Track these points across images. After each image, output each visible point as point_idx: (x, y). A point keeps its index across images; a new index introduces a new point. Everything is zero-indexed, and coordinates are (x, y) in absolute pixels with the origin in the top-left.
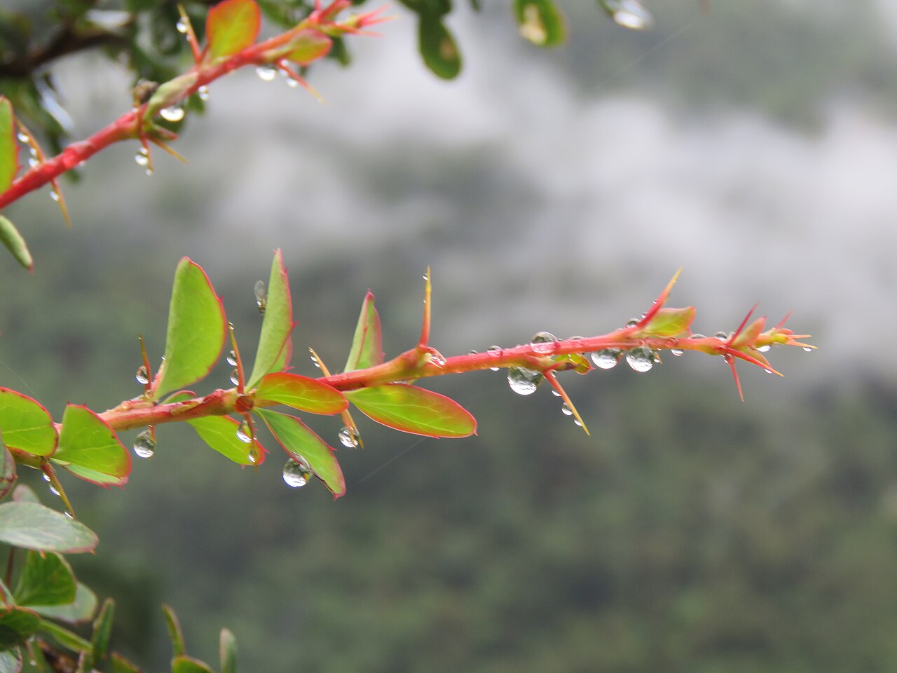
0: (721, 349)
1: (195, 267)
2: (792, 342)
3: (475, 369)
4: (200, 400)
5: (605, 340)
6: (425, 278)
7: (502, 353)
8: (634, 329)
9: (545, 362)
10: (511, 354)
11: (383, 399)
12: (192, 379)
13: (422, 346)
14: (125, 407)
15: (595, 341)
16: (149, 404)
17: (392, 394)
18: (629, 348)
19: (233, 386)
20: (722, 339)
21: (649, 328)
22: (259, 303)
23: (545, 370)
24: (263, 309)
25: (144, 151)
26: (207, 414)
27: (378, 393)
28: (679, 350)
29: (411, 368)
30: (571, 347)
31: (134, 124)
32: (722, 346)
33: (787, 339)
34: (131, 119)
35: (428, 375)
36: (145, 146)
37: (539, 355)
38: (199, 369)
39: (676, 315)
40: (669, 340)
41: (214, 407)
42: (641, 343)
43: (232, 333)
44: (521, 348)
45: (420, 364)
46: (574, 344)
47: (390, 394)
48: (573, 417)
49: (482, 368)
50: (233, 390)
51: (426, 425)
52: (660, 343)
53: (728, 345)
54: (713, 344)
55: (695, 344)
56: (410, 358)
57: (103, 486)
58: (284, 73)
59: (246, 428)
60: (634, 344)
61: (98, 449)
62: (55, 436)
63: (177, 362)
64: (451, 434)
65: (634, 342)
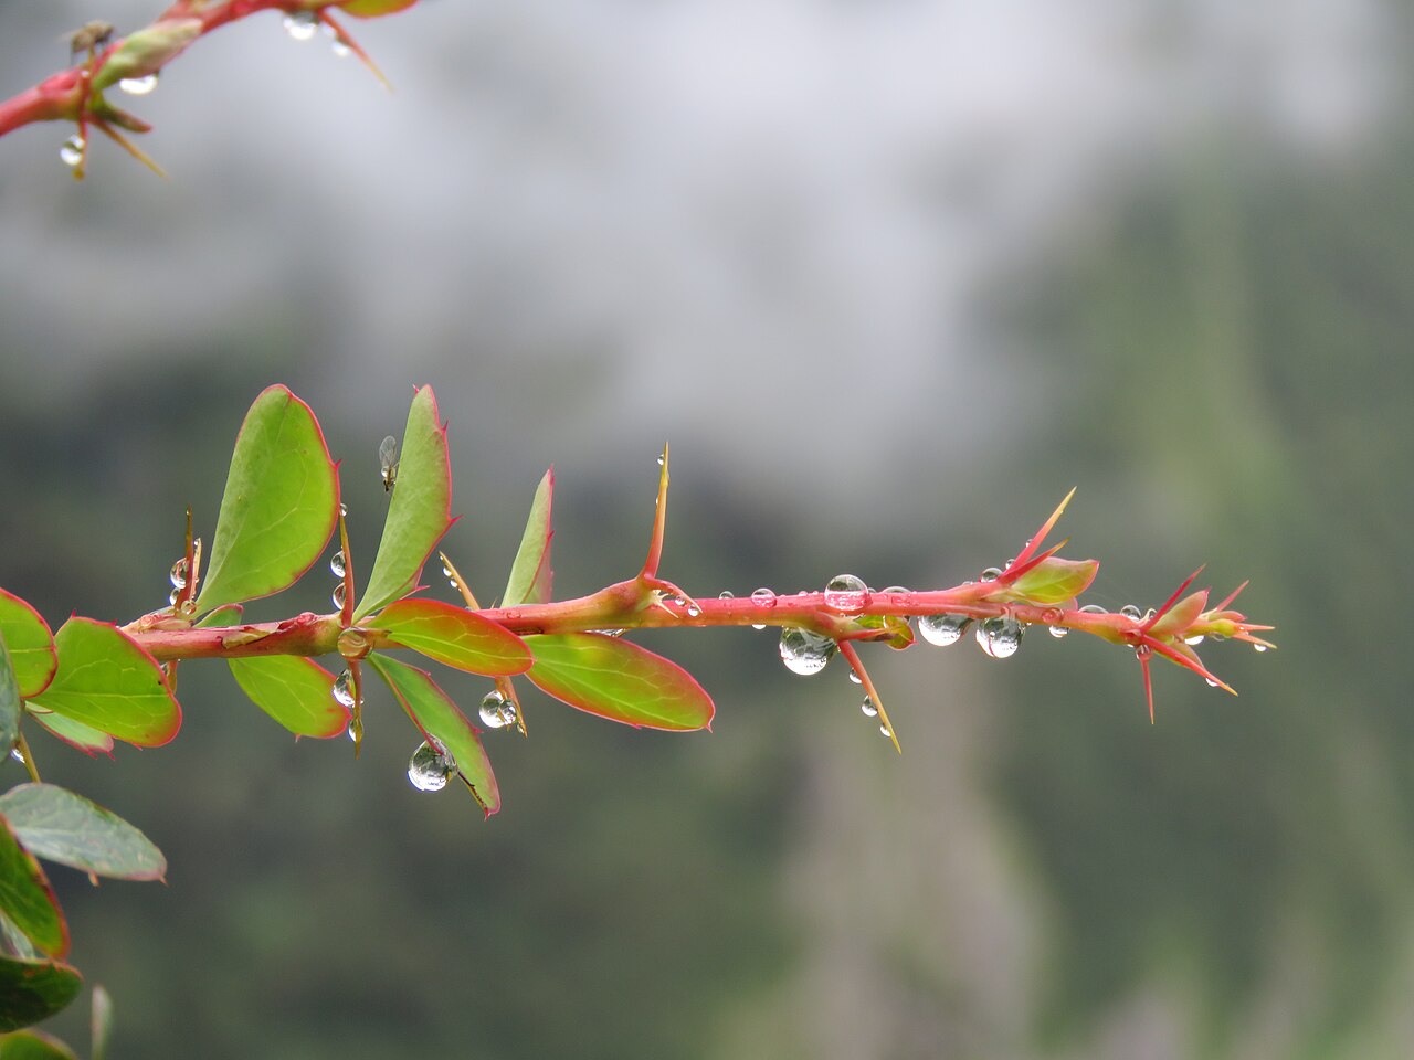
0: (1132, 635)
1: (298, 405)
2: (1245, 636)
3: (730, 623)
4: (271, 628)
5: (945, 600)
6: (661, 462)
7: (775, 603)
8: (993, 587)
9: (844, 624)
10: (790, 604)
11: (568, 655)
12: (263, 590)
13: (648, 576)
14: (146, 625)
15: (929, 600)
16: (184, 623)
17: (585, 649)
18: (982, 616)
19: (334, 609)
20: (1133, 619)
21: (1018, 587)
22: (385, 474)
23: (842, 639)
24: (389, 484)
25: (79, 143)
26: (282, 651)
27: (561, 646)
28: (1063, 628)
29: (624, 609)
30: (888, 604)
31: (73, 94)
32: (1135, 631)
33: (1237, 629)
34: (69, 85)
35: (651, 625)
36: (83, 134)
37: (837, 613)
38: (278, 574)
39: (1065, 571)
40: (1048, 610)
41: (297, 641)
42: (1003, 612)
43: (342, 520)
44: (807, 597)
45: (641, 606)
46: (893, 600)
47: (581, 649)
48: (877, 721)
49: (740, 623)
50: (334, 618)
51: (631, 706)
52: (1033, 614)
53: (1144, 630)
54: (1120, 626)
55: (1090, 622)
56: (626, 594)
57: (86, 752)
58: (328, 31)
59: (351, 683)
60: (992, 611)
61: (126, 697)
62: (50, 666)
63: (243, 557)
64: (669, 725)
65: (993, 608)
